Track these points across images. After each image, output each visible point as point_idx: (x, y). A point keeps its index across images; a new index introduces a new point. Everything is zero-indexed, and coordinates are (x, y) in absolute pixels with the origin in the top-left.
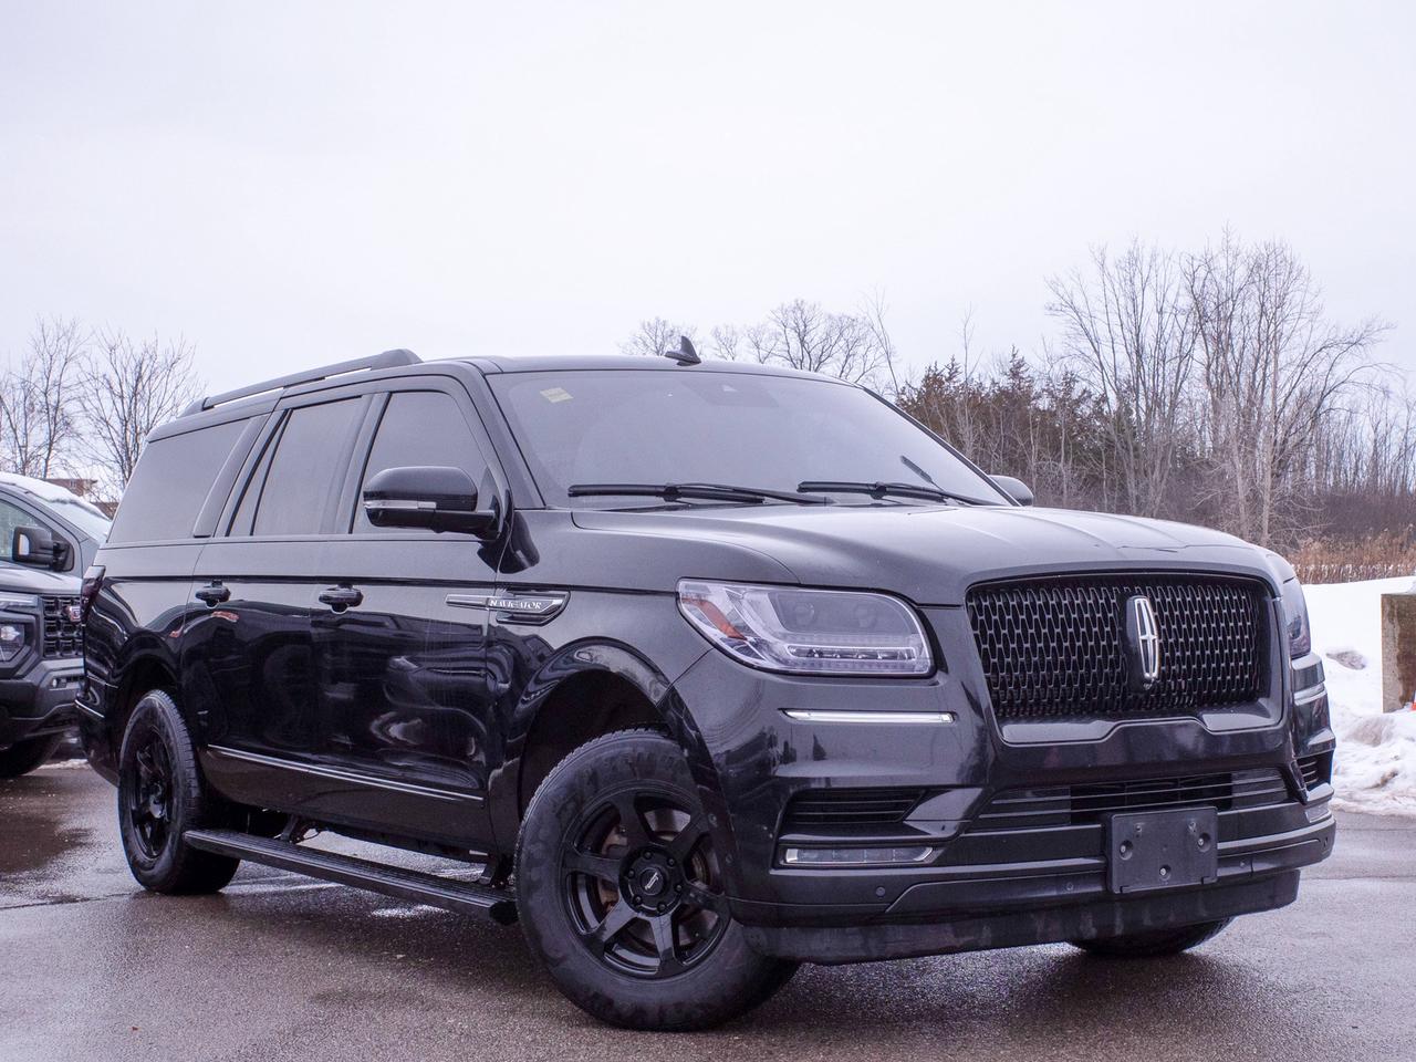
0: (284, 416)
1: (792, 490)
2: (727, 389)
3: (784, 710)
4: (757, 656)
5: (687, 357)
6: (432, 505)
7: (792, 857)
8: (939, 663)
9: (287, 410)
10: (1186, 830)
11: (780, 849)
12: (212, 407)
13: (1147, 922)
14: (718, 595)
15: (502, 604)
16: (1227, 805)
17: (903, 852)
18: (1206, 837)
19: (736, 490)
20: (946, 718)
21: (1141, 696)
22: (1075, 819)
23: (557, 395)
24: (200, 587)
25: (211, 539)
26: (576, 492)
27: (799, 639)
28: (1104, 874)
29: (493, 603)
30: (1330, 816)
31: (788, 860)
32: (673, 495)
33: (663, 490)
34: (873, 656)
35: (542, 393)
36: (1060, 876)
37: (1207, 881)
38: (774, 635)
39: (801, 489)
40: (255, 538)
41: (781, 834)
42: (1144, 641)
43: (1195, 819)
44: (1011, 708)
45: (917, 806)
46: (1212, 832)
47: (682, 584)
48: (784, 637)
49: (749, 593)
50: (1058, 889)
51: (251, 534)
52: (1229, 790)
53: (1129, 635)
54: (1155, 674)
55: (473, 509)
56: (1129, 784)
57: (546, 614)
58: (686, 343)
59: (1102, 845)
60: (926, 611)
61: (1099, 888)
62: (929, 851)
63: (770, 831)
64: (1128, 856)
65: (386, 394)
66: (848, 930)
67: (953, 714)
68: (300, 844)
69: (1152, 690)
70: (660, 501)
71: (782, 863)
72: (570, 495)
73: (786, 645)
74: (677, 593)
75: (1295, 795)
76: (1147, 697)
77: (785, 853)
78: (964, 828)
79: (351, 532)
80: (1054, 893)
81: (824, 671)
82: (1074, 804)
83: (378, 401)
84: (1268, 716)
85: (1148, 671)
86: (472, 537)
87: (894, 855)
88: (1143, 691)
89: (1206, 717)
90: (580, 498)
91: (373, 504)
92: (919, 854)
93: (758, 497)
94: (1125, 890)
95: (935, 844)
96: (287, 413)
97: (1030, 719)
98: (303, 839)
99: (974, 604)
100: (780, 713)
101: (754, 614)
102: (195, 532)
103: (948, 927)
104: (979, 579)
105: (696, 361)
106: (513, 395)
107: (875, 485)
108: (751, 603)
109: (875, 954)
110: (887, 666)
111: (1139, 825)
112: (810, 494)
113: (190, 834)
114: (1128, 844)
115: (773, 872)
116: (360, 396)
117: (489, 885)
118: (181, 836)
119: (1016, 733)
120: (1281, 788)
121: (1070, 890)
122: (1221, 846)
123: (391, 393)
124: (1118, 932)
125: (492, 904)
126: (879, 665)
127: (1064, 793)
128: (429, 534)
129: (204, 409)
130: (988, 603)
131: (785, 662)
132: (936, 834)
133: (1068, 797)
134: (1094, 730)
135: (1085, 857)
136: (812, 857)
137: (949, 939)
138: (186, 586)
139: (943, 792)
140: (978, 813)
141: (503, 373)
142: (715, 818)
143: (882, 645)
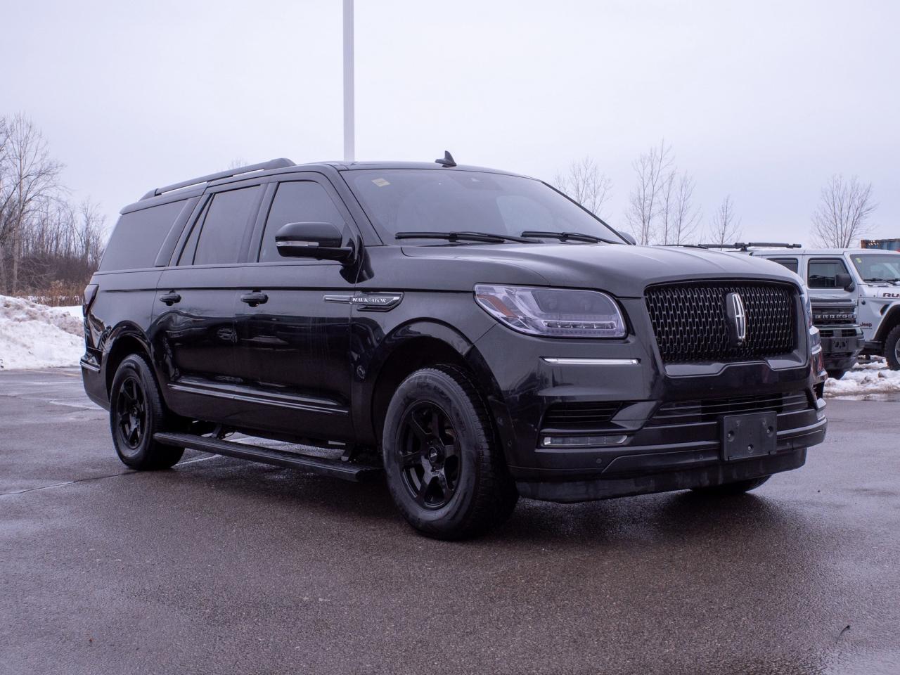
0: (210, 197)
1: (519, 236)
2: (474, 180)
3: (543, 358)
4: (526, 328)
5: (448, 162)
6: (316, 244)
7: (547, 442)
8: (630, 329)
9: (211, 194)
10: (762, 424)
11: (541, 438)
12: (160, 194)
13: (735, 476)
14: (501, 292)
15: (361, 300)
16: (780, 411)
17: (610, 438)
18: (771, 428)
19: (490, 236)
20: (635, 362)
21: (736, 349)
22: (704, 419)
23: (381, 182)
24: (162, 295)
25: (166, 268)
26: (400, 237)
27: (549, 317)
28: (719, 450)
29: (354, 300)
30: (824, 418)
31: (546, 444)
32: (453, 238)
33: (448, 235)
34: (591, 326)
35: (373, 181)
36: (696, 452)
37: (771, 453)
38: (535, 314)
39: (523, 236)
40: (195, 266)
41: (542, 429)
42: (738, 318)
43: (766, 418)
44: (669, 357)
45: (617, 412)
46: (775, 426)
47: (477, 286)
48: (540, 316)
49: (518, 291)
50: (696, 458)
51: (193, 264)
52: (781, 402)
53: (729, 314)
54: (744, 337)
55: (340, 246)
56: (731, 399)
57: (388, 305)
58: (448, 155)
59: (717, 433)
60: (622, 301)
61: (715, 458)
62: (625, 438)
63: (536, 427)
64: (732, 440)
65: (276, 184)
66: (578, 483)
67: (639, 360)
68: (224, 439)
69: (741, 347)
70: (447, 241)
71: (542, 445)
72: (396, 238)
73: (543, 321)
74: (474, 293)
75: (812, 405)
76: (738, 350)
77: (543, 440)
78: (647, 424)
79: (258, 261)
80: (693, 461)
81: (564, 335)
82: (704, 410)
83: (271, 187)
84: (801, 362)
85: (740, 335)
86: (338, 262)
87: (605, 440)
88: (737, 346)
89: (769, 361)
90: (402, 240)
91: (281, 244)
92: (620, 439)
93: (501, 240)
94: (731, 459)
95: (629, 433)
96: (212, 195)
97: (677, 362)
98: (225, 437)
99: (647, 297)
100: (541, 359)
101: (523, 303)
102: (155, 264)
103: (632, 481)
104: (651, 283)
105: (454, 165)
106: (357, 182)
107: (562, 234)
108: (521, 297)
109: (592, 497)
110: (599, 332)
111: (738, 422)
112: (529, 237)
113: (157, 435)
114: (732, 433)
115: (537, 451)
116: (259, 185)
117: (348, 461)
118: (152, 437)
119: (674, 370)
120: (805, 401)
121: (702, 459)
122: (779, 433)
123: (279, 182)
124: (720, 482)
125: (357, 472)
126: (595, 332)
127: (698, 404)
128: (315, 261)
129: (156, 195)
130: (654, 297)
131: (542, 331)
132: (629, 428)
133: (700, 406)
134: (713, 369)
135: (707, 440)
136: (559, 442)
137: (632, 487)
138: (151, 295)
139: (633, 404)
140: (652, 416)
141: (348, 170)
142: (501, 420)
143: (595, 321)
